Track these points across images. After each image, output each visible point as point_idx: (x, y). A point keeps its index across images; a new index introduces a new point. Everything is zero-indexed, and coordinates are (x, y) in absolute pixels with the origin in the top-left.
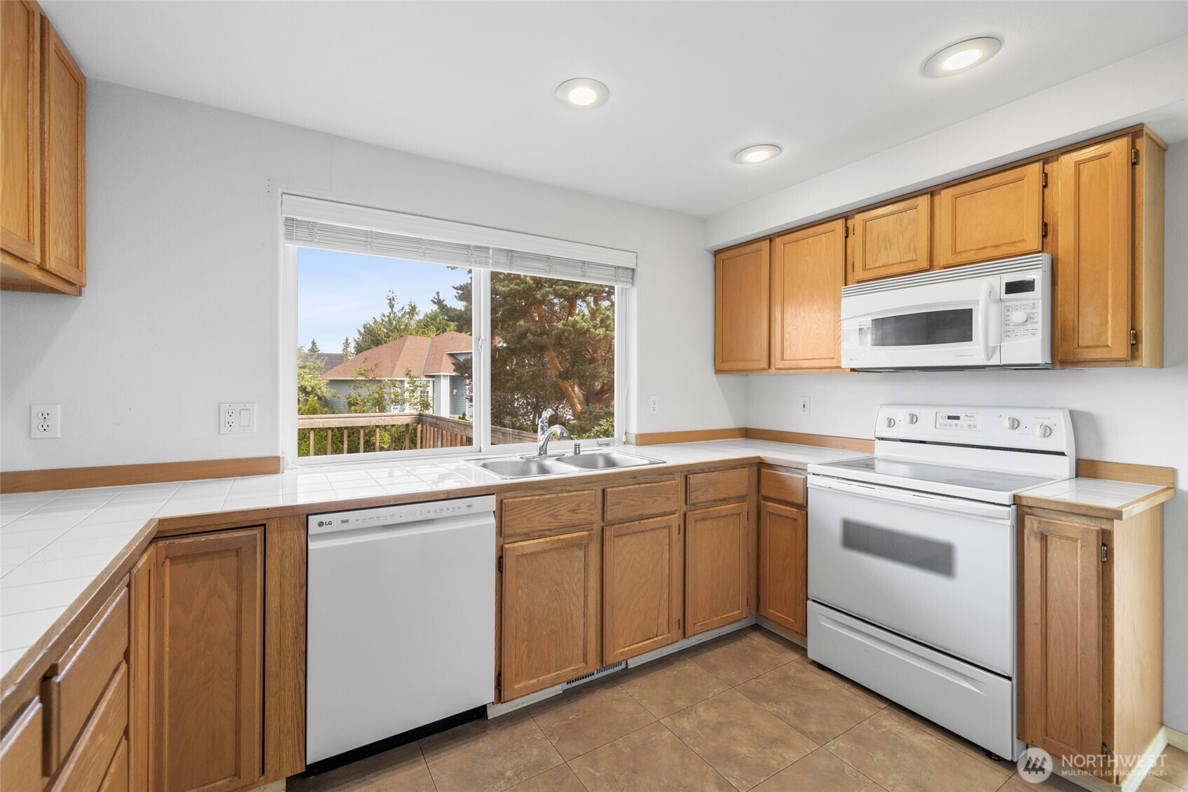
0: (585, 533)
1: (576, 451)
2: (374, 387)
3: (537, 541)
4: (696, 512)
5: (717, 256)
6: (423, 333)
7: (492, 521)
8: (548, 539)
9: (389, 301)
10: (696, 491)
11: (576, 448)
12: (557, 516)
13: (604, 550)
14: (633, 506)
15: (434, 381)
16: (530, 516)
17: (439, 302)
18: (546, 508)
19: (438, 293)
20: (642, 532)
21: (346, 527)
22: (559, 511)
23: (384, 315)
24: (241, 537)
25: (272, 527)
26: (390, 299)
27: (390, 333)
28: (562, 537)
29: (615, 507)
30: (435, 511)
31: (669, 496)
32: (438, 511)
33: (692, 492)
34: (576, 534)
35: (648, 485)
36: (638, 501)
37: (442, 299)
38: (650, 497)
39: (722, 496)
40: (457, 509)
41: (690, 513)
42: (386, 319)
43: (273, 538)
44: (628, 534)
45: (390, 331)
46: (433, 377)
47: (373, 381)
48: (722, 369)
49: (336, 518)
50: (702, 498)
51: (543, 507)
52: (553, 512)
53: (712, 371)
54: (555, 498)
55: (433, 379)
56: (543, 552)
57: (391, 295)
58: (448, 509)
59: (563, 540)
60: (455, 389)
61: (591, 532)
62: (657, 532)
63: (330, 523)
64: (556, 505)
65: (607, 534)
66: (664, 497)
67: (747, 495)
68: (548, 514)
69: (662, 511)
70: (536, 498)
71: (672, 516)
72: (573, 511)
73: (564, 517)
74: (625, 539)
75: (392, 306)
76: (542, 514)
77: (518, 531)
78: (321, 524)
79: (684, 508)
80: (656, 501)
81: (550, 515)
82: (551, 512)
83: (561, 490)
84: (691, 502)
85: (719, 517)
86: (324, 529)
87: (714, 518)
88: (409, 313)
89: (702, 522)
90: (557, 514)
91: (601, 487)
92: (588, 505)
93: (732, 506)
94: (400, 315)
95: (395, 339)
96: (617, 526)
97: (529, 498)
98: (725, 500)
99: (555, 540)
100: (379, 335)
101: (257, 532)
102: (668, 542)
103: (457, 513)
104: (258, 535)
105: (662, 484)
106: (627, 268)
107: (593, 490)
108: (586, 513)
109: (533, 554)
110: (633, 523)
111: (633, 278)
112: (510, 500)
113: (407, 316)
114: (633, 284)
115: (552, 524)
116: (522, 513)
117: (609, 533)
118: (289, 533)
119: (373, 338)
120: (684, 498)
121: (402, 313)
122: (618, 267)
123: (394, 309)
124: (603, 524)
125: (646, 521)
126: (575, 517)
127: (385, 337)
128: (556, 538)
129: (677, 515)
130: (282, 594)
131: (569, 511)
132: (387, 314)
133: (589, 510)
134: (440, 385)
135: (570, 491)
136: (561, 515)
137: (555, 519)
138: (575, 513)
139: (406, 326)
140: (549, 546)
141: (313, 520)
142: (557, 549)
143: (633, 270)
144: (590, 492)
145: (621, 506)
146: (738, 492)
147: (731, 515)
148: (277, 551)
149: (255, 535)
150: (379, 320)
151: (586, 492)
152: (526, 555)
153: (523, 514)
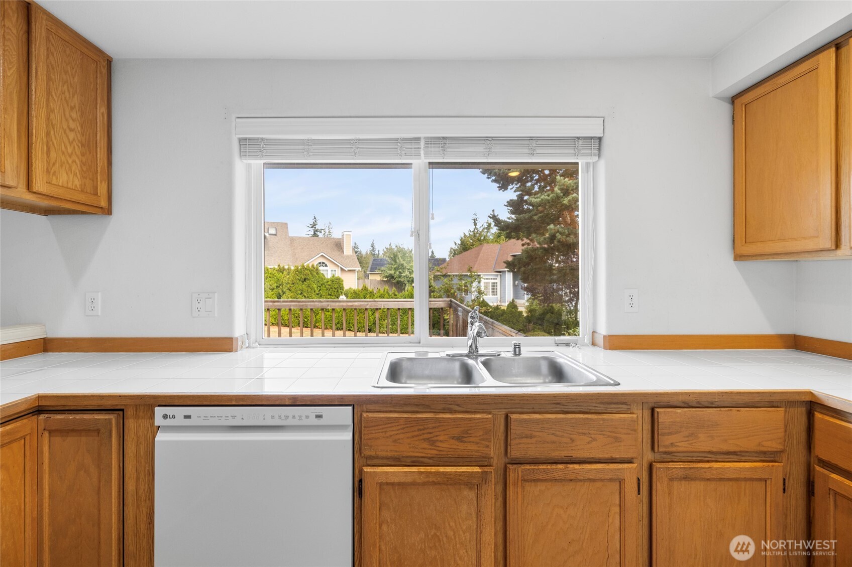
0: (477, 469)
1: (515, 351)
2: (446, 280)
3: (406, 469)
4: (671, 465)
5: (735, 101)
6: (496, 241)
7: (348, 436)
8: (422, 469)
9: (473, 221)
10: (670, 434)
11: (515, 348)
12: (435, 442)
13: (508, 496)
14: (554, 442)
15: (501, 275)
16: (398, 437)
17: (494, 217)
18: (419, 430)
19: (493, 211)
20: (571, 480)
21: (187, 422)
22: (437, 436)
23: (470, 231)
24: (99, 419)
25: (129, 413)
26: (474, 220)
27: (474, 243)
28: (442, 469)
29: (524, 440)
30: (280, 417)
31: (618, 435)
32: (283, 418)
33: (664, 434)
34: (464, 469)
35: (581, 416)
36: (562, 437)
37: (496, 215)
38: (584, 434)
39: (725, 447)
40: (304, 418)
41: (658, 465)
42: (472, 234)
43: (131, 423)
44: (546, 480)
45: (474, 241)
46: (500, 272)
47: (445, 276)
48: (745, 253)
49: (180, 411)
50: (683, 446)
51: (416, 428)
52: (429, 436)
53: (728, 256)
54: (432, 419)
55: (500, 274)
56: (414, 484)
57: (475, 217)
58: (294, 417)
59: (445, 474)
60: (517, 281)
61: (486, 469)
62: (599, 484)
63: (174, 417)
64: (434, 428)
65: (512, 476)
66: (609, 436)
67: (782, 451)
68: (421, 437)
69: (607, 456)
70: (405, 415)
71: (626, 466)
72: (459, 439)
73: (445, 445)
74: (541, 486)
75: (475, 225)
76: (413, 437)
77: (380, 453)
78: (165, 417)
79: (649, 456)
80: (594, 440)
81: (424, 440)
82: (426, 436)
83: (444, 409)
84: (661, 450)
85: (721, 480)
86: (169, 422)
87: (708, 480)
88: (486, 228)
89: (683, 482)
90: (435, 438)
91: (503, 412)
92: (481, 433)
93: (747, 465)
94: (481, 230)
95: (477, 246)
96: (528, 467)
97: (396, 415)
98: (734, 453)
99: (431, 473)
100: (467, 244)
101: (112, 417)
102: (618, 502)
103: (305, 422)
104: (114, 419)
105: (605, 416)
106: (592, 138)
107: (490, 413)
108: (477, 443)
109: (403, 485)
110: (554, 466)
111: (599, 150)
112: (371, 415)
113: (485, 230)
114: (599, 155)
115: (426, 451)
116: (386, 432)
117: (515, 473)
118: (143, 420)
119: (464, 247)
120: (649, 441)
121: (482, 228)
122: (578, 138)
123: (477, 227)
124: (506, 460)
125: (577, 466)
126: (462, 446)
127: (471, 245)
128: (433, 469)
129: (635, 465)
130: (138, 479)
131: (453, 438)
132: (472, 230)
133: (483, 440)
134: (505, 278)
135: (456, 412)
136: (441, 441)
137: (432, 445)
138: (462, 441)
139: (484, 237)
140: (423, 479)
141: (159, 411)
142: (434, 483)
143: (600, 139)
144: (485, 416)
145: (534, 440)
146: (759, 444)
147: (746, 479)
148: (133, 436)
149: (110, 420)
150: (467, 234)
151: (478, 416)
152: (393, 484)
153: (388, 434)
